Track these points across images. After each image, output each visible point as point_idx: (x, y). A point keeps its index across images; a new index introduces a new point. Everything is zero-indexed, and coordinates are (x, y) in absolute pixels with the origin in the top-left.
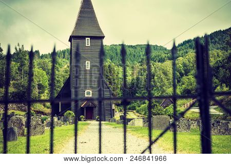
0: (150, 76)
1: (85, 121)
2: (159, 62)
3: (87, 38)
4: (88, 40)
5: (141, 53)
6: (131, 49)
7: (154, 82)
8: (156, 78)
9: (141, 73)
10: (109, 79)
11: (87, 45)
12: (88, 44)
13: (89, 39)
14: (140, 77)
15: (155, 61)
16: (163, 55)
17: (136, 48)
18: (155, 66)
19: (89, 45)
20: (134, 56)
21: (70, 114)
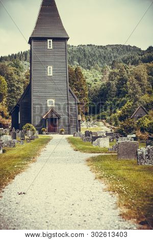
0: (123, 81)
1: (47, 134)
2: (132, 64)
3: (48, 40)
4: (50, 42)
5: (112, 54)
6: (100, 50)
7: (127, 87)
8: (128, 83)
9: (112, 78)
10: (75, 85)
11: (48, 48)
12: (50, 47)
13: (51, 40)
14: (111, 82)
15: (128, 64)
16: (137, 57)
17: (106, 49)
18: (127, 69)
19: (52, 48)
20: (105, 57)
21: (29, 127)
